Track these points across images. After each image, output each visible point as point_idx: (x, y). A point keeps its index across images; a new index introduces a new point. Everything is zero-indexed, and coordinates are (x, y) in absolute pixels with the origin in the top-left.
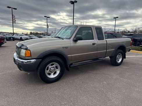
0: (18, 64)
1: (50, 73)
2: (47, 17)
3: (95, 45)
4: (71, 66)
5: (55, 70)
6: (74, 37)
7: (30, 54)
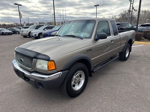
0: (35, 81)
1: (75, 84)
2: (18, 5)
4: (94, 71)
5: (79, 79)
6: (95, 36)
7: (54, 66)
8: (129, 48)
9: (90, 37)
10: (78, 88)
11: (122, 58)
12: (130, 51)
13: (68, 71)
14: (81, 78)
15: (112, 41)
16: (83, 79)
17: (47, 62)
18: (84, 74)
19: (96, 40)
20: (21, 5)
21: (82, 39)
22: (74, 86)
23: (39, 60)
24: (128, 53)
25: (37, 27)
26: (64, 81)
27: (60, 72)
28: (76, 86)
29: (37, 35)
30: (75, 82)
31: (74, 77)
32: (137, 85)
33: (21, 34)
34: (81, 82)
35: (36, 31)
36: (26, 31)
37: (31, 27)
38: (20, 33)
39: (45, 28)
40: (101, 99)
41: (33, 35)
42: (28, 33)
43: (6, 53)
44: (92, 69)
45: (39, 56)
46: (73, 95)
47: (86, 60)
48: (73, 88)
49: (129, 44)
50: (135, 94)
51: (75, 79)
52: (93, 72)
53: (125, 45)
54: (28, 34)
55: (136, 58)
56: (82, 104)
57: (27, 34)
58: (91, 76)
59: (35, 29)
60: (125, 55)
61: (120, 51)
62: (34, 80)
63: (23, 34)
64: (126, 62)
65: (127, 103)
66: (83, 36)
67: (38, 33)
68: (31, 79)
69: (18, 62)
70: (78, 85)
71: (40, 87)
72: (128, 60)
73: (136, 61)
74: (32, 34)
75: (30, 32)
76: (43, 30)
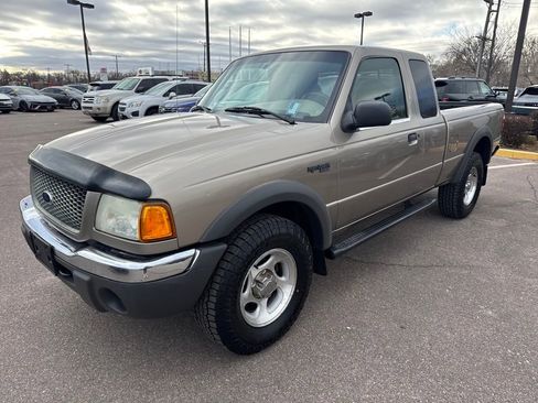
1: (254, 300)
3: (416, 142)
4: (335, 252)
5: (274, 283)
6: (346, 111)
7: (167, 224)
8: (479, 170)
9: (324, 118)
10: (265, 316)
11: (450, 206)
12: (482, 182)
13: (225, 246)
14: (283, 279)
15: (411, 137)
16: (288, 282)
17: (138, 205)
18: (293, 264)
19: (349, 129)
20: (92, 7)
21: (293, 123)
22: (251, 307)
23: (107, 198)
24: (474, 189)
25: (144, 87)
26: (208, 287)
27: (191, 252)
28: (258, 309)
30: (254, 293)
31: (254, 272)
32: (506, 317)
33: (85, 108)
34: (280, 295)
35: (138, 98)
36: (101, 99)
37: (120, 84)
38: (83, 105)
39: (170, 91)
40: (356, 365)
41: (125, 113)
42: (110, 104)
43: (20, 174)
44: (328, 243)
45: (110, 183)
46: (245, 343)
47: (305, 206)
48: (247, 315)
49: (478, 155)
50: (495, 353)
51: (257, 282)
53: (463, 158)
54: (109, 110)
55: (504, 210)
56: (277, 382)
57: (105, 108)
58: (322, 271)
59: (137, 91)
60: (462, 195)
61: (443, 180)
62: (86, 278)
63: (91, 108)
64: (464, 222)
65: (460, 389)
66: (298, 113)
67: (146, 108)
68: (75, 273)
69: (37, 203)
70: (269, 303)
71: (113, 306)
72: (471, 216)
73: (502, 223)
74: (123, 109)
75: (118, 103)
76: (164, 96)
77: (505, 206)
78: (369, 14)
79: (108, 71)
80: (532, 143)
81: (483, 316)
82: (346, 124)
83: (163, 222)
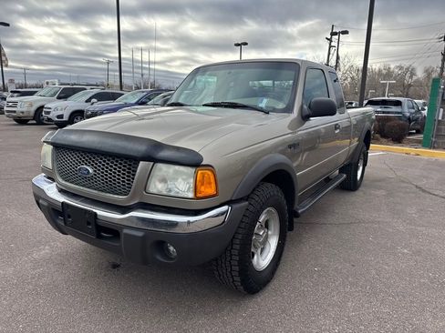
1: (254, 250)
3: (338, 131)
4: (299, 212)
5: (267, 235)
7: (213, 185)
10: (262, 262)
13: (247, 203)
14: (270, 232)
15: (336, 127)
16: (274, 234)
18: (278, 220)
19: (305, 117)
20: (8, 25)
21: (268, 113)
24: (362, 168)
25: (66, 94)
27: (226, 208)
28: (256, 257)
29: (65, 118)
30: (254, 245)
33: (8, 111)
34: (267, 246)
35: (62, 103)
36: (26, 105)
37: (42, 92)
38: (6, 109)
39: (91, 98)
41: (50, 116)
42: (33, 109)
51: (256, 234)
52: (297, 215)
54: (32, 114)
55: (379, 184)
57: (29, 112)
59: (59, 98)
62: (140, 234)
63: (15, 112)
67: (71, 111)
68: (125, 232)
70: (261, 252)
73: (383, 192)
74: (48, 113)
75: (42, 107)
76: (87, 101)
77: (380, 181)
78: (246, 44)
79: (16, 82)
80: (377, 139)
81: (403, 254)
82: (304, 114)
83: (210, 183)
